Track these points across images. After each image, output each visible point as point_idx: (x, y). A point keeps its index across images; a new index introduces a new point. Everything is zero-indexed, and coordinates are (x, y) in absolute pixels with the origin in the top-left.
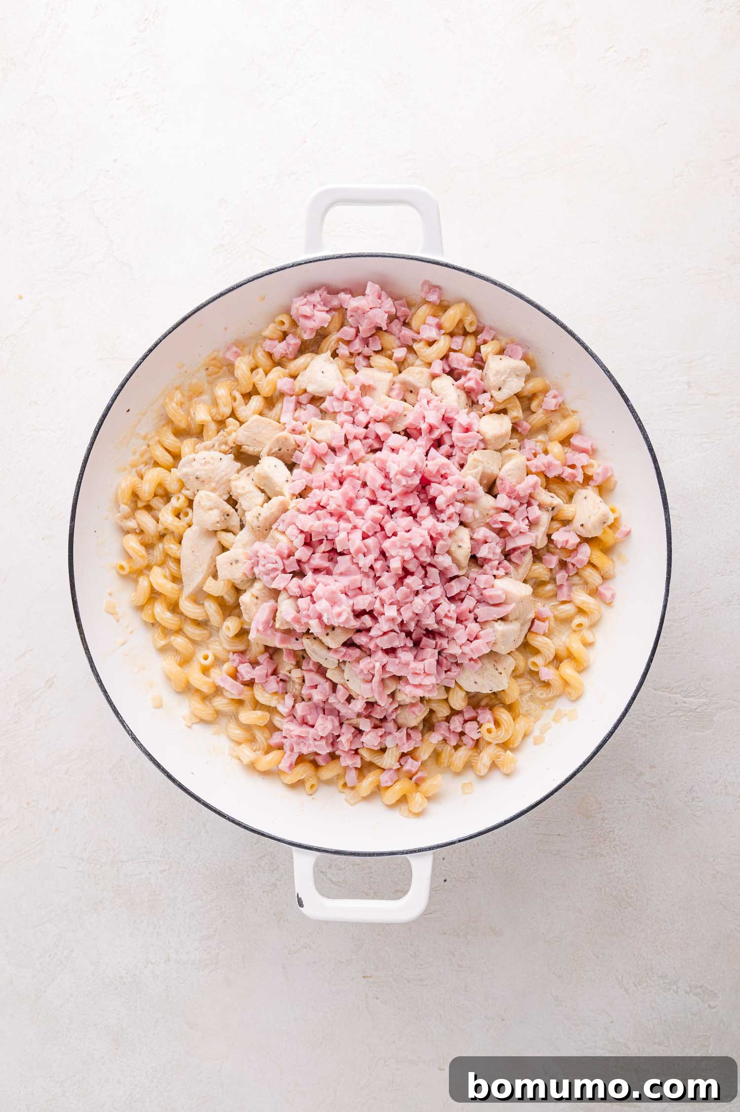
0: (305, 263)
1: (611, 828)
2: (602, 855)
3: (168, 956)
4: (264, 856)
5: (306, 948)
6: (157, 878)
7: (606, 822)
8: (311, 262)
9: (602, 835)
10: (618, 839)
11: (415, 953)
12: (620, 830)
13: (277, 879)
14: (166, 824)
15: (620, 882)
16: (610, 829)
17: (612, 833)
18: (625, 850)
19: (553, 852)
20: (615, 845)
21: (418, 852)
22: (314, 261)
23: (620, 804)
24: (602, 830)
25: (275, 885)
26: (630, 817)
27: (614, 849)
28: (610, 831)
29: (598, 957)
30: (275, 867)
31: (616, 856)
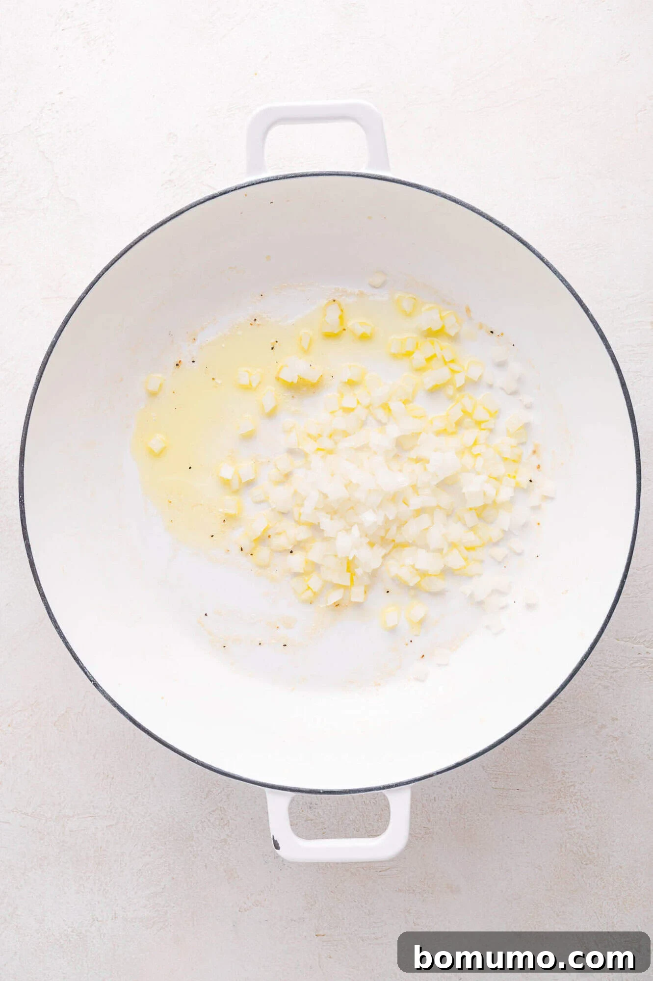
0: (248, 186)
1: (571, 782)
2: (562, 811)
3: (115, 914)
4: (214, 811)
5: (257, 905)
6: (104, 834)
7: (567, 775)
8: (253, 184)
9: (563, 789)
10: (579, 794)
11: (369, 911)
12: (581, 784)
13: (227, 835)
14: (113, 778)
15: (581, 838)
16: (570, 784)
17: (573, 787)
18: (586, 804)
19: (513, 807)
20: (575, 799)
21: (395, 786)
22: (257, 183)
23: (582, 757)
24: (562, 784)
25: (225, 841)
26: (592, 771)
27: (575, 804)
28: (571, 786)
29: (558, 915)
30: (226, 822)
31: (577, 812)
